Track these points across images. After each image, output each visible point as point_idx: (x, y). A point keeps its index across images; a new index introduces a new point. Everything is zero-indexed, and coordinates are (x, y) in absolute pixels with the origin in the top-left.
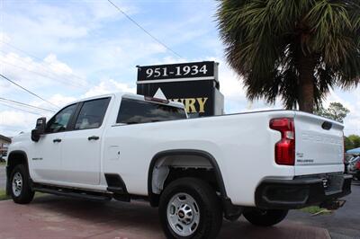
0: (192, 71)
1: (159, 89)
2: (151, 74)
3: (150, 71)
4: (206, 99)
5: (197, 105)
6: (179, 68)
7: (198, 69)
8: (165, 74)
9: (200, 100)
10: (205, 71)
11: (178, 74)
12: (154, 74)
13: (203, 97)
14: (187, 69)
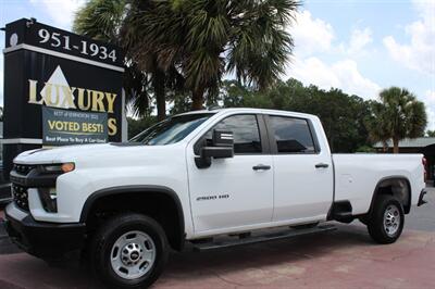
0: (100, 54)
1: (59, 67)
2: (47, 38)
3: (44, 34)
4: (115, 96)
5: (105, 101)
6: (85, 43)
7: (108, 53)
8: (67, 47)
9: (108, 95)
10: (114, 58)
11: (84, 52)
12: (51, 40)
13: (112, 92)
14: (94, 48)
